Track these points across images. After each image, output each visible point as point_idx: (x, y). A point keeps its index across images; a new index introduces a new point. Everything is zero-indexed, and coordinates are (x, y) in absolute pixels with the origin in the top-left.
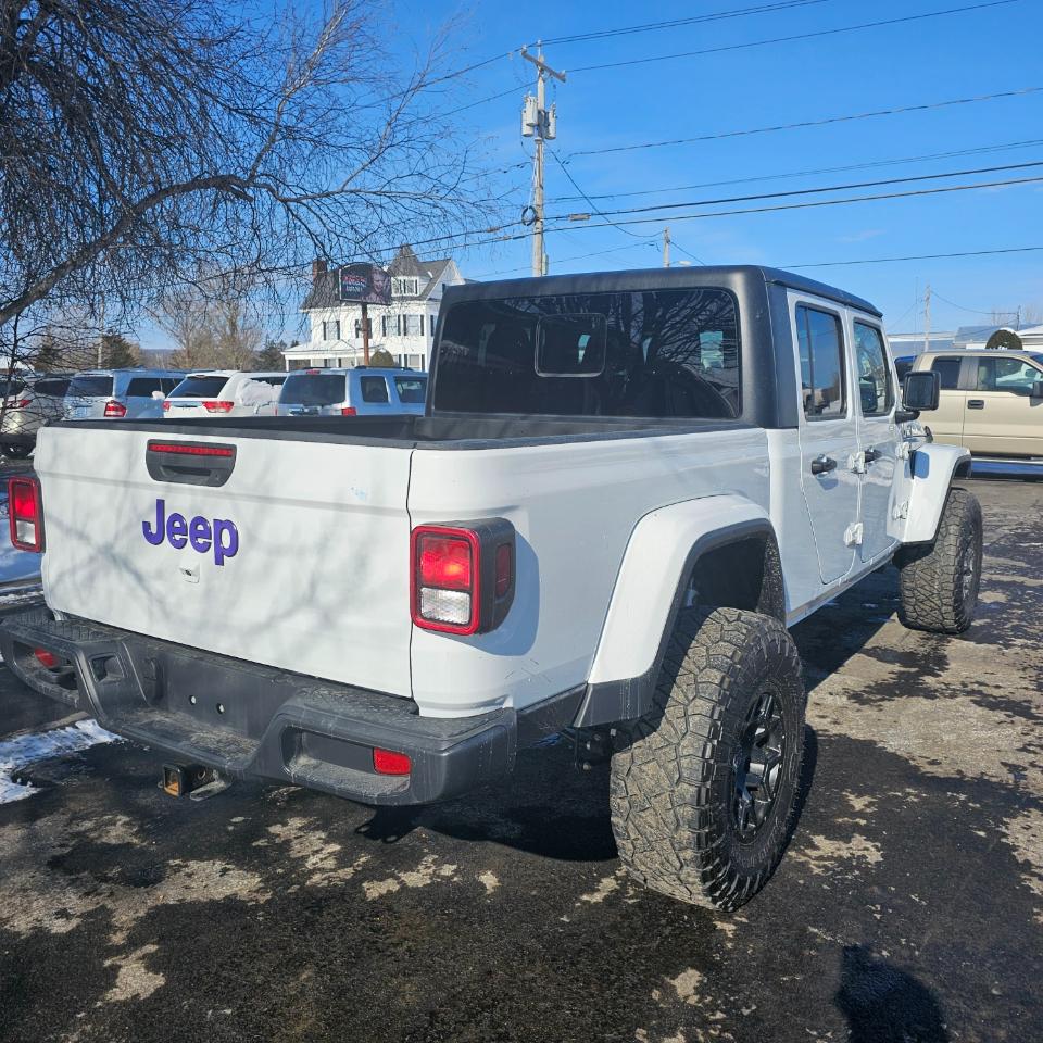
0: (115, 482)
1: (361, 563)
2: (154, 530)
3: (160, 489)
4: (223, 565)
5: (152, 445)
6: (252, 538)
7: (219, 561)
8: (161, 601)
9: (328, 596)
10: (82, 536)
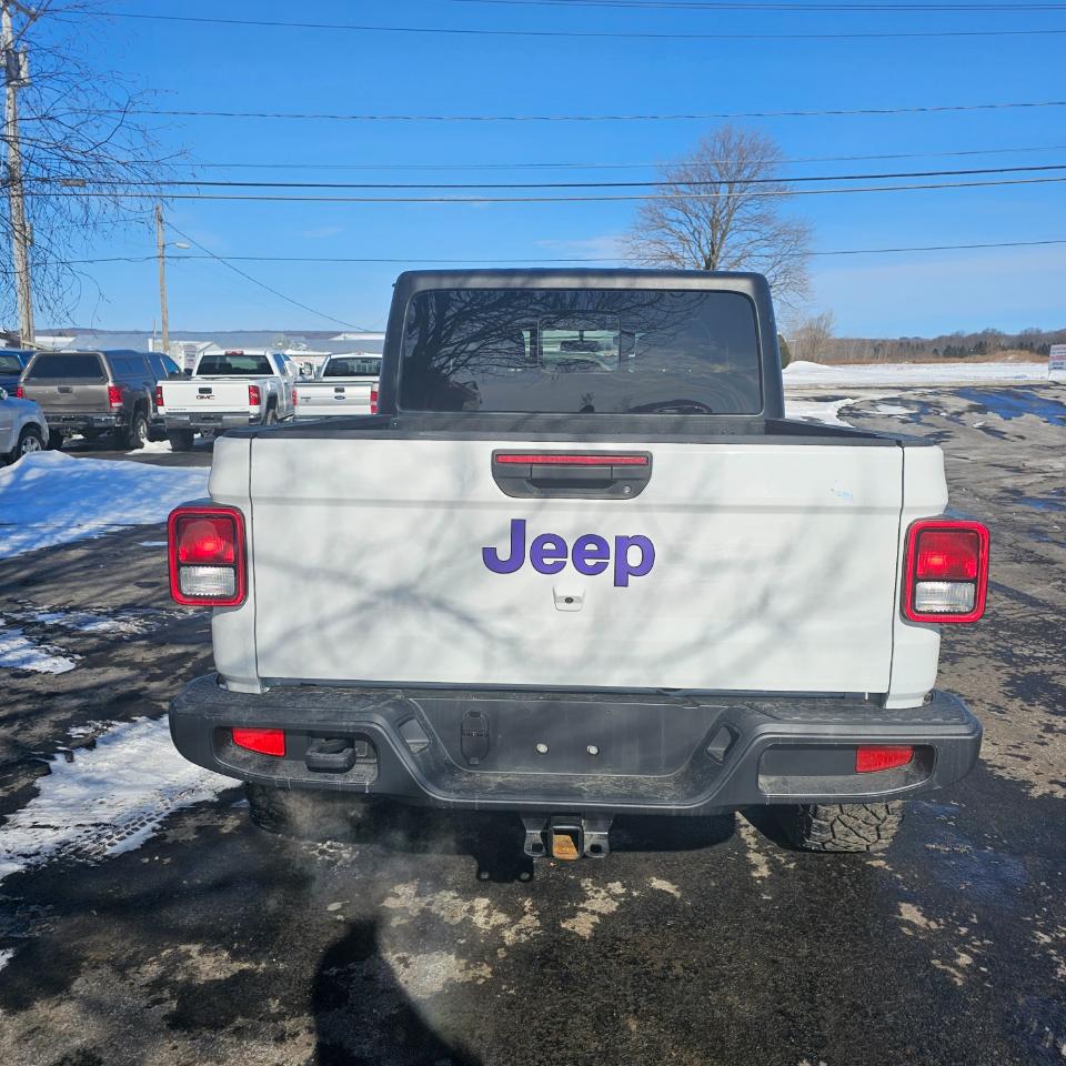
0: (432, 504)
1: (835, 567)
2: (504, 556)
3: (521, 507)
4: (626, 586)
5: (496, 455)
6: (675, 556)
7: (620, 581)
9: (784, 605)
10: (342, 578)
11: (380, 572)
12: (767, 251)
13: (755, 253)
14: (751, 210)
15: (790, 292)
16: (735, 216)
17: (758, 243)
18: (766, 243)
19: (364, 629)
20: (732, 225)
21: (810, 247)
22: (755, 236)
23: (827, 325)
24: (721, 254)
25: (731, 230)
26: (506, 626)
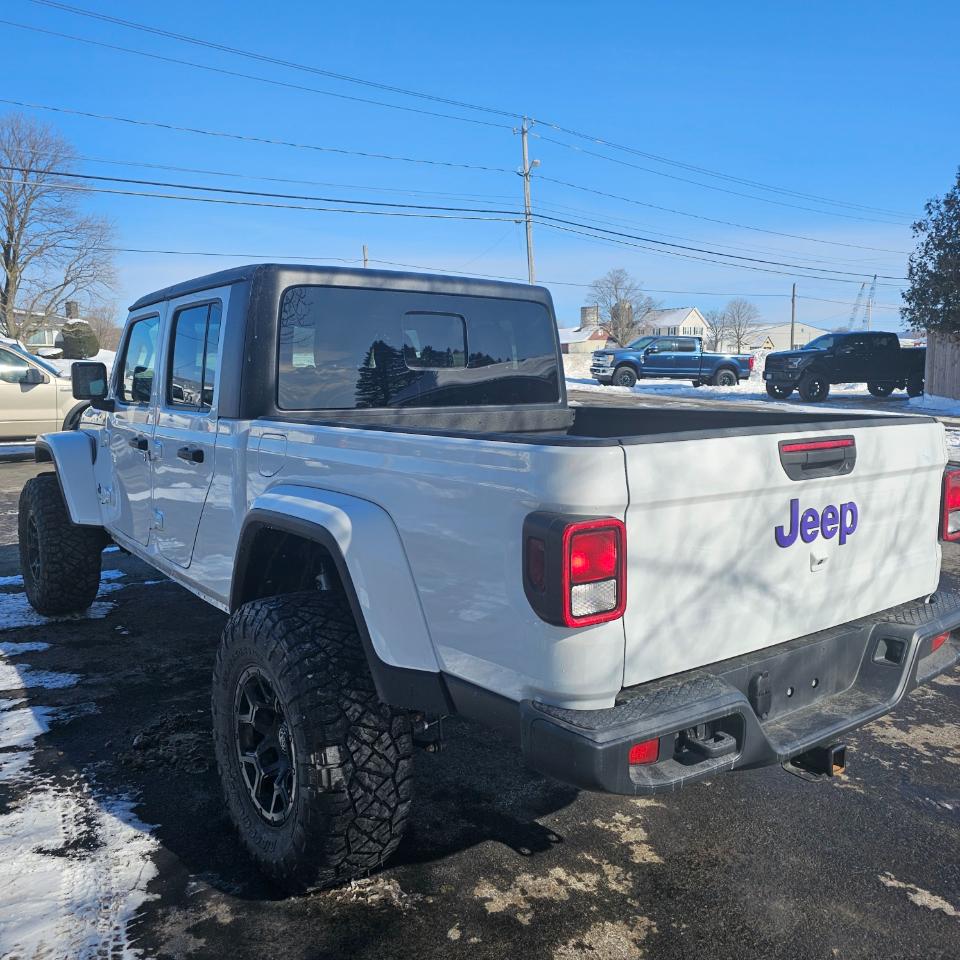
0: (745, 494)
2: (786, 532)
3: (795, 488)
4: (845, 543)
5: (783, 445)
7: (842, 541)
8: (789, 600)
10: (690, 568)
11: (713, 559)
12: (72, 243)
13: (59, 244)
14: (50, 201)
15: (97, 283)
16: (34, 204)
17: (59, 234)
18: (70, 235)
19: (704, 615)
20: (30, 215)
21: (115, 243)
22: (57, 227)
23: (111, 316)
24: (22, 242)
25: (31, 219)
26: (784, 588)
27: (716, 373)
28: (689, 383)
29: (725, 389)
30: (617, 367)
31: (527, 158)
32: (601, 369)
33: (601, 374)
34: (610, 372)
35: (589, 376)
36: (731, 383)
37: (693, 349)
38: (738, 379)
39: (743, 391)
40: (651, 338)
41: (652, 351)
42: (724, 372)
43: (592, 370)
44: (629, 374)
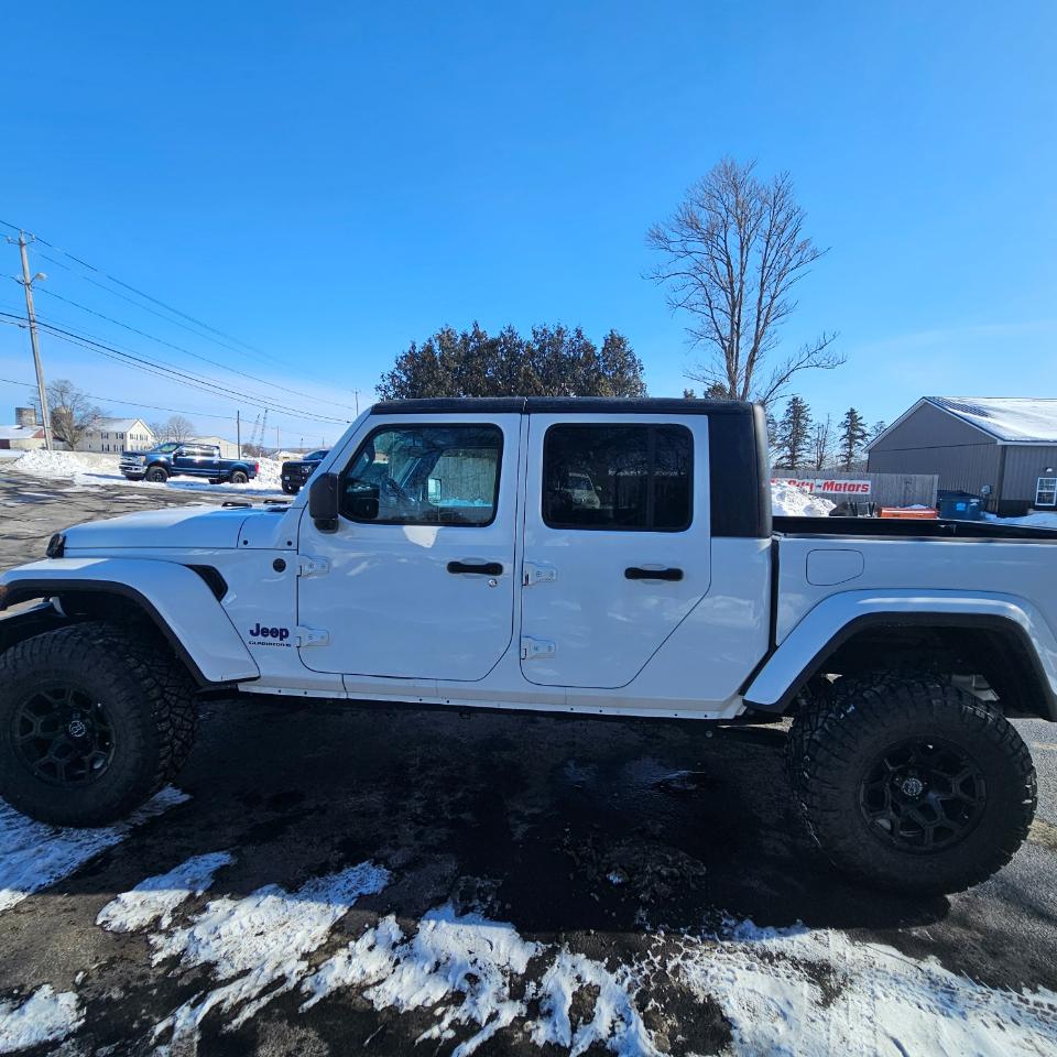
27: (232, 474)
28: (206, 481)
29: (241, 486)
30: (149, 466)
31: (27, 268)
32: (134, 467)
33: (133, 471)
34: (142, 470)
35: (119, 473)
36: (244, 481)
37: (213, 455)
38: (248, 478)
39: (255, 488)
40: (174, 444)
41: (181, 454)
42: (238, 473)
43: (120, 467)
44: (161, 473)
